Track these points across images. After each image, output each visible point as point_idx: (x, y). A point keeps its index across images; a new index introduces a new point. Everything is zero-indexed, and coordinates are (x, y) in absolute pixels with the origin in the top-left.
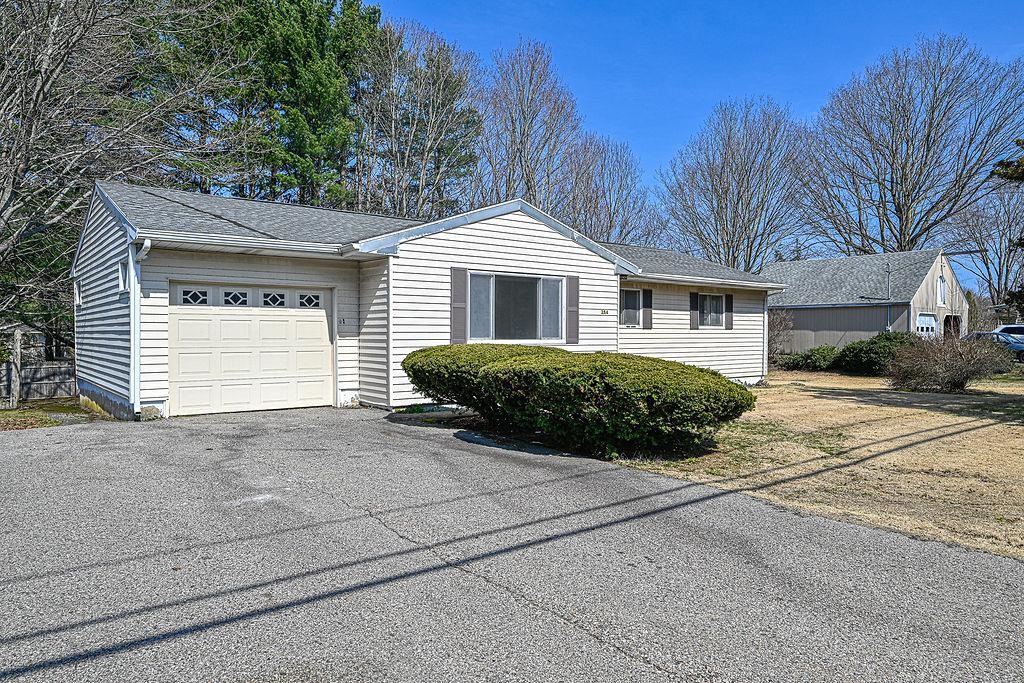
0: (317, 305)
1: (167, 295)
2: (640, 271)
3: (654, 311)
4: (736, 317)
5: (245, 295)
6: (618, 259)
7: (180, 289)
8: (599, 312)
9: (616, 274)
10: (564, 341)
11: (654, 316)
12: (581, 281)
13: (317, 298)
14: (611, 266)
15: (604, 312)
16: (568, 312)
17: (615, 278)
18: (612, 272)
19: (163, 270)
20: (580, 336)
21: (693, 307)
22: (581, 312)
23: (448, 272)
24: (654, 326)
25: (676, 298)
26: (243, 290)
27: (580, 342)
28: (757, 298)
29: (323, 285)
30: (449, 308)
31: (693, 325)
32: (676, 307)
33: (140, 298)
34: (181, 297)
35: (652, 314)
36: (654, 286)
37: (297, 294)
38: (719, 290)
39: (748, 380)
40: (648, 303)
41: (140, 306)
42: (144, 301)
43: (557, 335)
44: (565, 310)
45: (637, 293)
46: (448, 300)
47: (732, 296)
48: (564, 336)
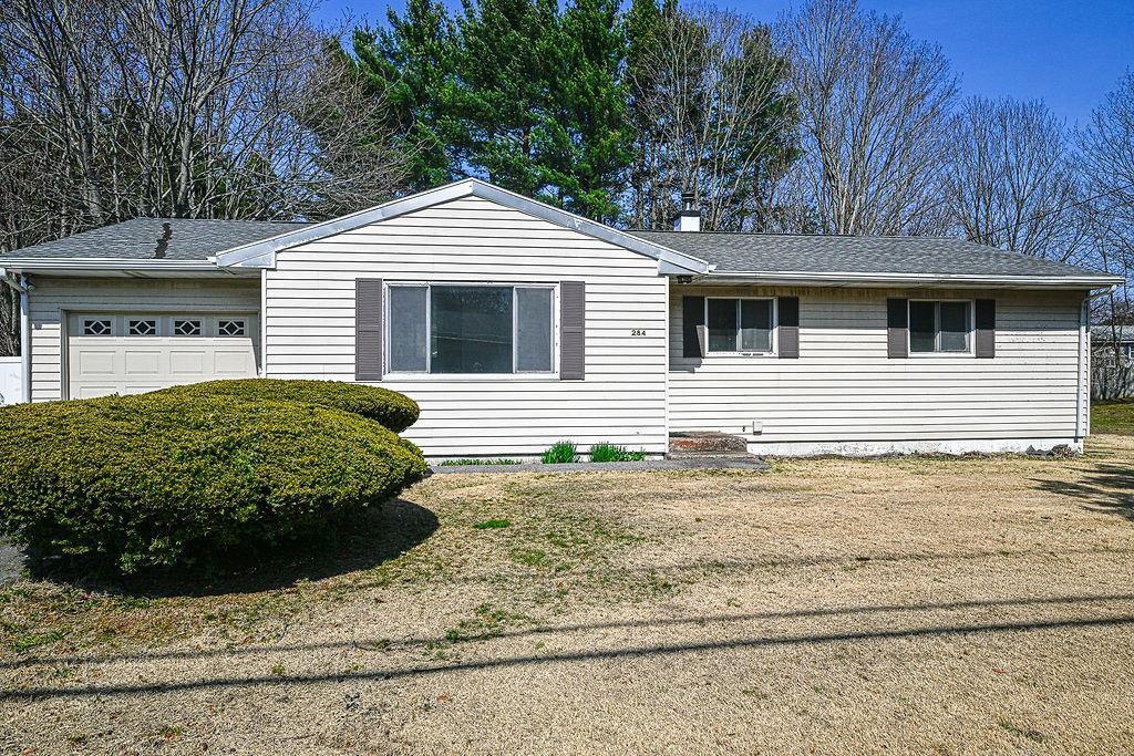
0: (241, 333)
1: (59, 326)
2: (712, 267)
3: (801, 331)
4: (1001, 337)
5: (152, 324)
6: (665, 254)
7: (82, 320)
8: (629, 333)
9: (661, 275)
10: (557, 376)
11: (801, 338)
12: (587, 289)
13: (241, 324)
14: (653, 263)
15: (638, 333)
16: (564, 334)
17: (659, 281)
18: (655, 272)
19: (55, 300)
20: (587, 369)
21: (895, 321)
22: (587, 333)
23: (352, 285)
24: (801, 353)
25: (855, 308)
26: (151, 318)
27: (587, 378)
28: (1063, 306)
29: (240, 309)
30: (353, 332)
31: (895, 352)
32: (855, 323)
33: (30, 330)
34: (82, 328)
35: (797, 334)
36: (805, 290)
37: (216, 321)
38: (959, 293)
39: (1038, 445)
40: (790, 318)
41: (30, 338)
42: (35, 333)
43: (547, 367)
44: (557, 331)
45: (768, 304)
46: (353, 322)
47: (994, 301)
48: (557, 368)
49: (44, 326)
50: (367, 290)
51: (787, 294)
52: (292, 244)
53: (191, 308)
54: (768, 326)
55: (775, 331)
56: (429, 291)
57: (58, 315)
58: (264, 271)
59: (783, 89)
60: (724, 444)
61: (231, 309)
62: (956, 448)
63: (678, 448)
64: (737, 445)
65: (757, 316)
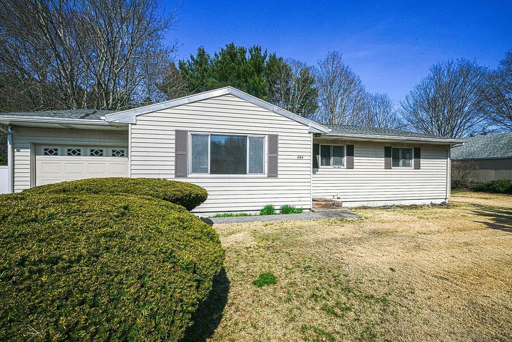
0: (123, 155)
1: (29, 150)
2: (330, 131)
3: (355, 158)
4: (422, 161)
5: (79, 150)
6: (311, 124)
7: (43, 148)
8: (296, 157)
9: (310, 133)
10: (266, 176)
11: (355, 161)
12: (279, 138)
13: (123, 151)
14: (306, 128)
15: (300, 157)
16: (270, 158)
17: (309, 135)
18: (307, 132)
19: (27, 138)
20: (279, 172)
21: (387, 155)
23: (174, 133)
24: (355, 167)
25: (373, 150)
27: (279, 176)
28: (442, 150)
29: (121, 144)
30: (174, 155)
31: (387, 167)
32: (373, 155)
33: (13, 152)
34: (43, 151)
35: (353, 159)
36: (356, 142)
37: (110, 150)
38: (408, 144)
39: (434, 202)
40: (351, 153)
41: (13, 156)
42: (16, 154)
43: (261, 172)
44: (266, 156)
45: (342, 147)
46: (174, 150)
47: (420, 149)
48: (266, 172)
49: (21, 150)
50: (181, 135)
51: (349, 144)
52: (144, 112)
53: (98, 144)
54: (342, 156)
55: (345, 158)
56: (210, 137)
57: (29, 145)
58: (130, 125)
59: (313, 86)
60: (334, 204)
61: (118, 144)
62: (407, 203)
63: (316, 206)
64: (339, 205)
65: (338, 153)
